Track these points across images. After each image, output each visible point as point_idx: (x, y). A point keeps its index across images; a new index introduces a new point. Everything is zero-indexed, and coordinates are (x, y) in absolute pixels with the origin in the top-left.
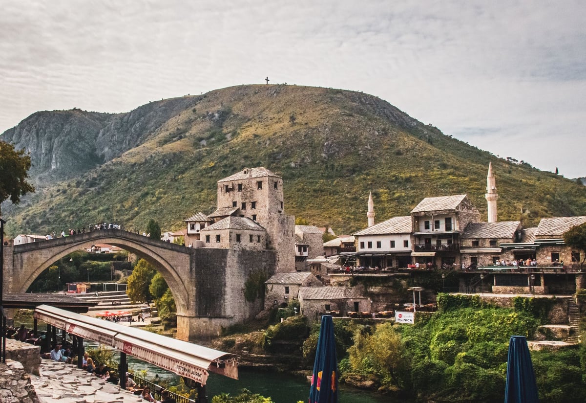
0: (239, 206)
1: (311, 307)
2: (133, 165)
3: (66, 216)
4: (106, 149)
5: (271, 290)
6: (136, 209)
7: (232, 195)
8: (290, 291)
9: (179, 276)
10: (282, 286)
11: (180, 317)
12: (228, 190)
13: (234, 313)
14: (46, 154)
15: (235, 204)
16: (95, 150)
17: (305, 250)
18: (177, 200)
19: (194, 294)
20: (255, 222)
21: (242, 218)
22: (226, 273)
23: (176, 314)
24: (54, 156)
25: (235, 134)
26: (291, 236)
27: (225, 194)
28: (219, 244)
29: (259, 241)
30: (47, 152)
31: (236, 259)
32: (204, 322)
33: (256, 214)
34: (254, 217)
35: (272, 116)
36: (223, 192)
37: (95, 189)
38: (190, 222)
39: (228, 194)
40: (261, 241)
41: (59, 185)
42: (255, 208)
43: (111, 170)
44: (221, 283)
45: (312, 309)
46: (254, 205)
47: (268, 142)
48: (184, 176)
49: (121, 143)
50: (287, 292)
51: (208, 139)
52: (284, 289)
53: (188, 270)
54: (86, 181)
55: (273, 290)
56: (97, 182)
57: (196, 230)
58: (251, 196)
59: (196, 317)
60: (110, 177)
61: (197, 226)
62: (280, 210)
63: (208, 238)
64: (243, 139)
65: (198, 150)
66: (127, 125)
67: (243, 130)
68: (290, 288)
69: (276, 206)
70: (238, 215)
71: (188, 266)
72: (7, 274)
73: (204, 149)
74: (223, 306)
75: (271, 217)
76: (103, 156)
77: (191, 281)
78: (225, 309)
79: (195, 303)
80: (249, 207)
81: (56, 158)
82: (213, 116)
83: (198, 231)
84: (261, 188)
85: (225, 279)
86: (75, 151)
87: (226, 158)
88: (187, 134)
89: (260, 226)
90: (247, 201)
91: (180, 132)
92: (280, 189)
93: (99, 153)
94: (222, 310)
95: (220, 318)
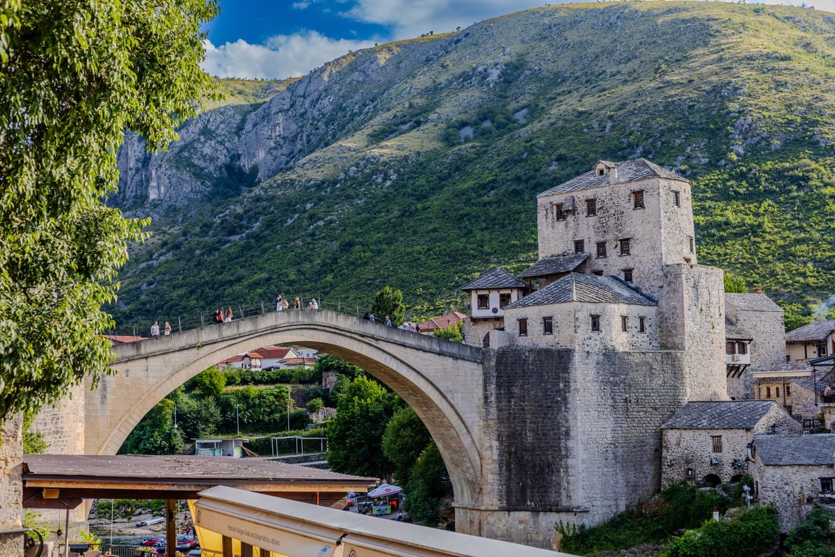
0: (590, 249)
1: (786, 484)
2: (320, 186)
3: (181, 297)
4: (261, 154)
5: (678, 444)
6: (330, 278)
7: (572, 224)
8: (725, 446)
9: (458, 414)
10: (703, 433)
11: (461, 511)
12: (561, 213)
13: (590, 499)
14: (137, 170)
15: (579, 245)
16: (239, 156)
17: (743, 351)
18: (415, 255)
19: (496, 457)
20: (629, 287)
21: (599, 277)
22: (568, 406)
23: (453, 504)
24: (154, 172)
25: (534, 111)
26: (718, 316)
27: (556, 224)
28: (549, 337)
29: (642, 330)
30: (140, 165)
31: (592, 373)
32: (520, 522)
33: (631, 266)
34: (628, 272)
35: (614, 70)
36: (550, 220)
37: (241, 239)
38: (476, 290)
39: (562, 224)
40: (648, 330)
41: (164, 232)
42: (629, 254)
43: (272, 198)
44: (559, 429)
45: (787, 488)
46: (625, 245)
47: (609, 124)
48: (428, 204)
49: (293, 140)
50: (718, 448)
51: (475, 124)
52: (710, 440)
53: (479, 399)
54: (222, 223)
55: (683, 444)
56: (244, 222)
57: (491, 308)
58: (619, 227)
59: (501, 509)
60: (272, 212)
61: (494, 299)
62: (688, 257)
63: (523, 325)
64: (553, 120)
65: (456, 149)
66: (303, 103)
67: (553, 101)
68: (723, 439)
69: (679, 248)
70: (588, 271)
71: (479, 392)
72: (72, 416)
73: (470, 145)
74: (565, 484)
75: (668, 272)
76: (255, 170)
77: (488, 426)
78: (567, 490)
79: (496, 477)
80: (613, 252)
81: (159, 178)
82: (485, 75)
83: (495, 310)
84: (642, 206)
85: (567, 421)
86: (196, 162)
87: (517, 161)
88: (433, 116)
89: (642, 294)
90: (607, 237)
91: (416, 111)
92: (686, 208)
93: (246, 164)
94: (563, 492)
95: (558, 511)
